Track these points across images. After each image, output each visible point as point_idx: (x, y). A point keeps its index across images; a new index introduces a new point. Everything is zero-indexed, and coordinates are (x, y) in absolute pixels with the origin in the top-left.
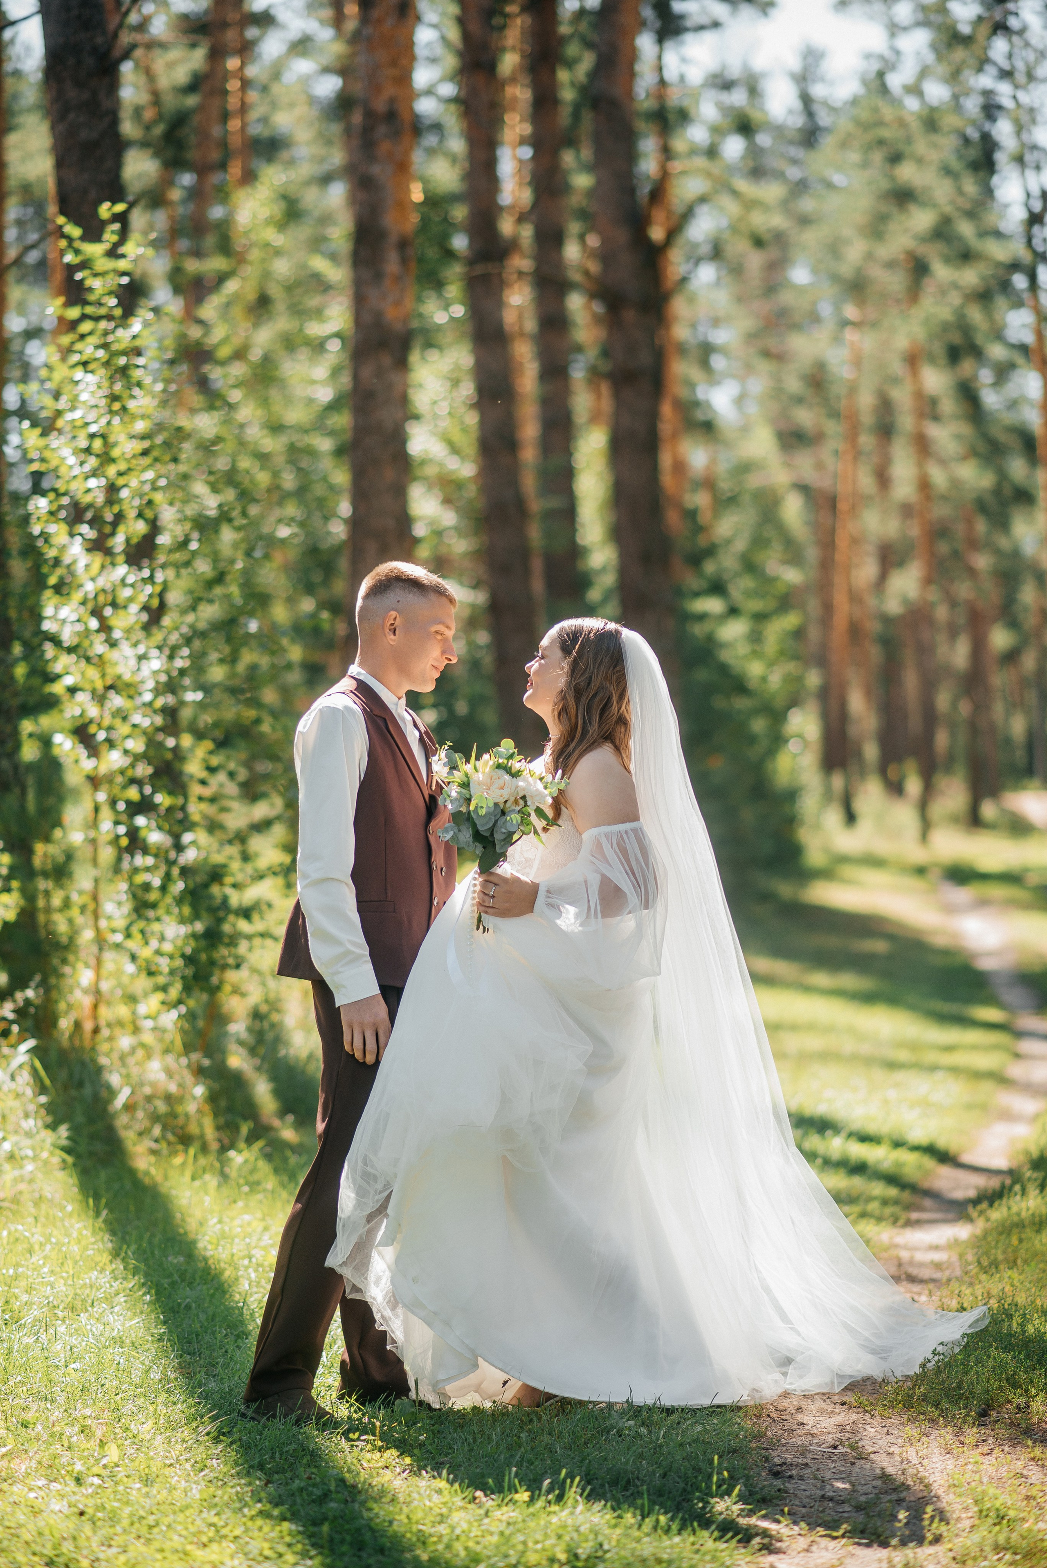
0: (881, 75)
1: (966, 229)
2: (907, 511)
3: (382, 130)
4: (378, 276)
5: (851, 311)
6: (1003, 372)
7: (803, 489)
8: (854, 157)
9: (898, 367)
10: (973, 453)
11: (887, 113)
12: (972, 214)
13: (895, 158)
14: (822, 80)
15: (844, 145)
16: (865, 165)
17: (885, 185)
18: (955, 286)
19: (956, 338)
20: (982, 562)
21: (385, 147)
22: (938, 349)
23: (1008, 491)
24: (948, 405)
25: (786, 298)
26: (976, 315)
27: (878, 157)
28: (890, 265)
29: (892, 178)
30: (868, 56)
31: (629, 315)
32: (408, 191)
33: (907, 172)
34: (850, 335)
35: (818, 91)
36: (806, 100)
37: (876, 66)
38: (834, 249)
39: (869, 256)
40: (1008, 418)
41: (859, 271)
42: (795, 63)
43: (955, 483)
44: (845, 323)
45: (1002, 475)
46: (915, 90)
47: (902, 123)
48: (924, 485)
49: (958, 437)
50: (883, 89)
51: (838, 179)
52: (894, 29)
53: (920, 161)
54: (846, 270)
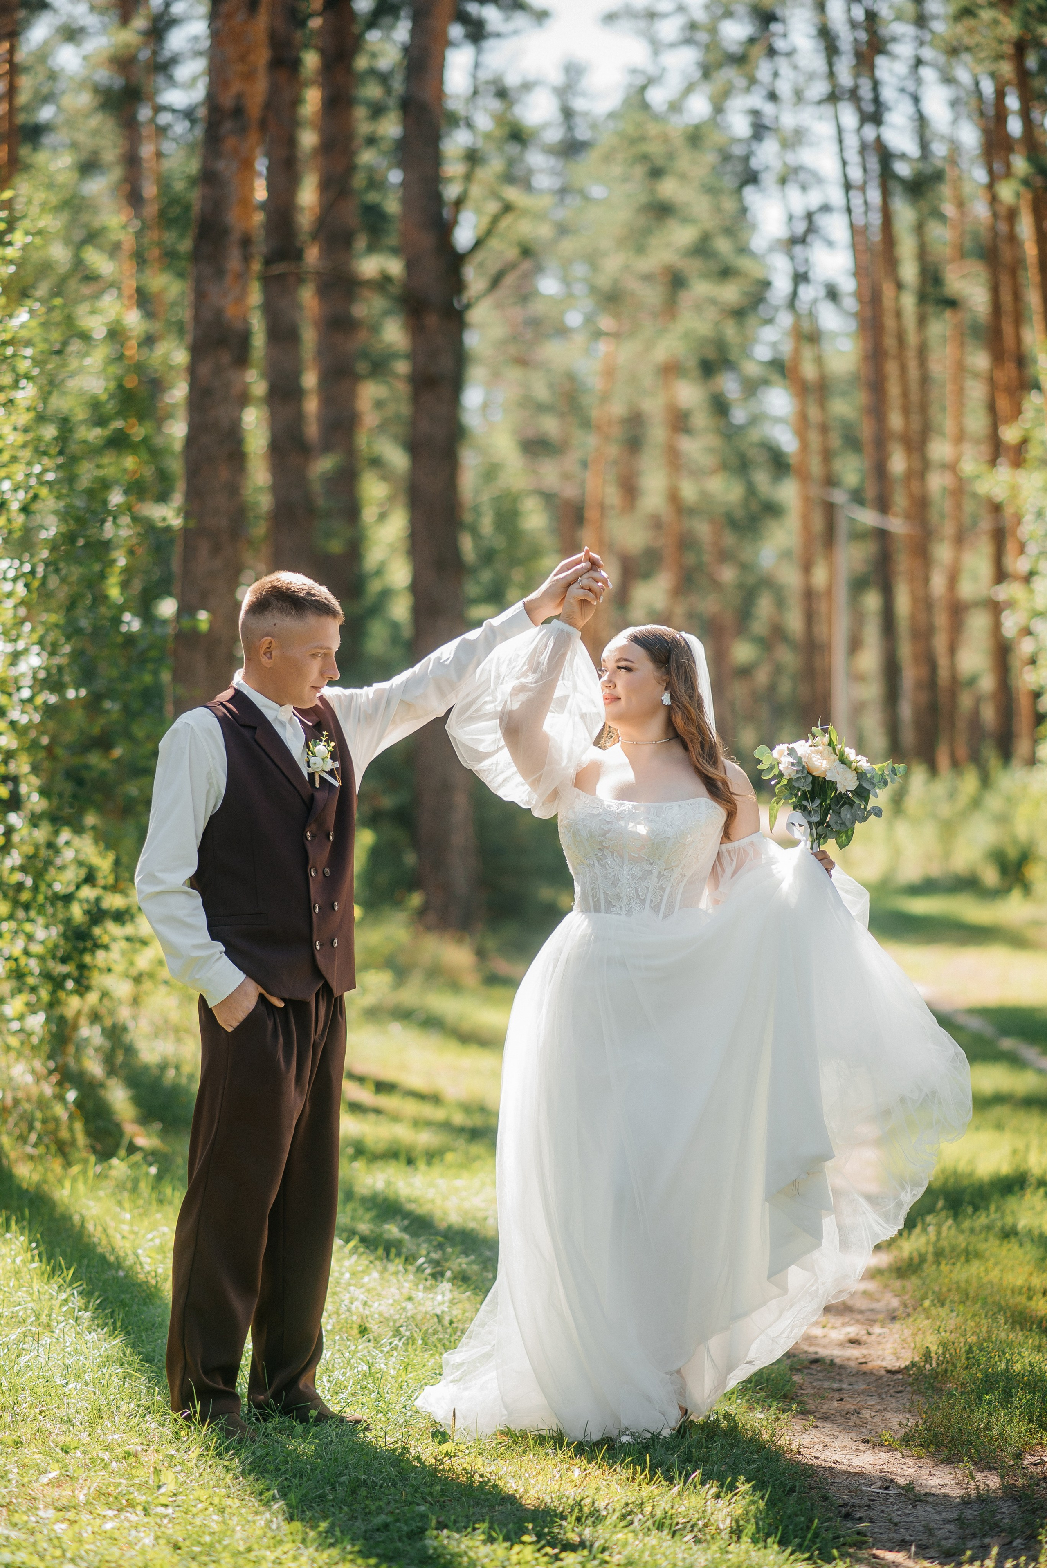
0: (643, 89)
1: (723, 245)
2: (656, 523)
3: (228, 126)
4: (220, 273)
5: (606, 323)
6: (752, 387)
7: (548, 498)
8: (616, 170)
9: (648, 380)
10: (724, 466)
11: (653, 129)
12: (730, 231)
13: (656, 173)
14: (584, 95)
15: (607, 158)
16: (625, 179)
17: (643, 199)
18: (713, 302)
19: (711, 353)
20: (728, 574)
21: (230, 143)
22: (692, 363)
23: (754, 507)
24: (701, 419)
25: (538, 308)
26: (730, 331)
27: (639, 171)
28: (647, 278)
29: (652, 192)
30: (634, 71)
31: (432, 320)
32: (252, 189)
33: (669, 188)
34: (603, 347)
35: (579, 104)
36: (568, 113)
37: (640, 81)
38: (592, 260)
39: (626, 268)
40: (755, 435)
41: (616, 282)
42: (556, 77)
43: (704, 495)
44: (598, 334)
45: (751, 490)
46: (675, 107)
47: (665, 139)
48: (674, 497)
49: (711, 450)
50: (645, 106)
51: (597, 191)
52: (656, 47)
53: (683, 177)
54: (603, 281)
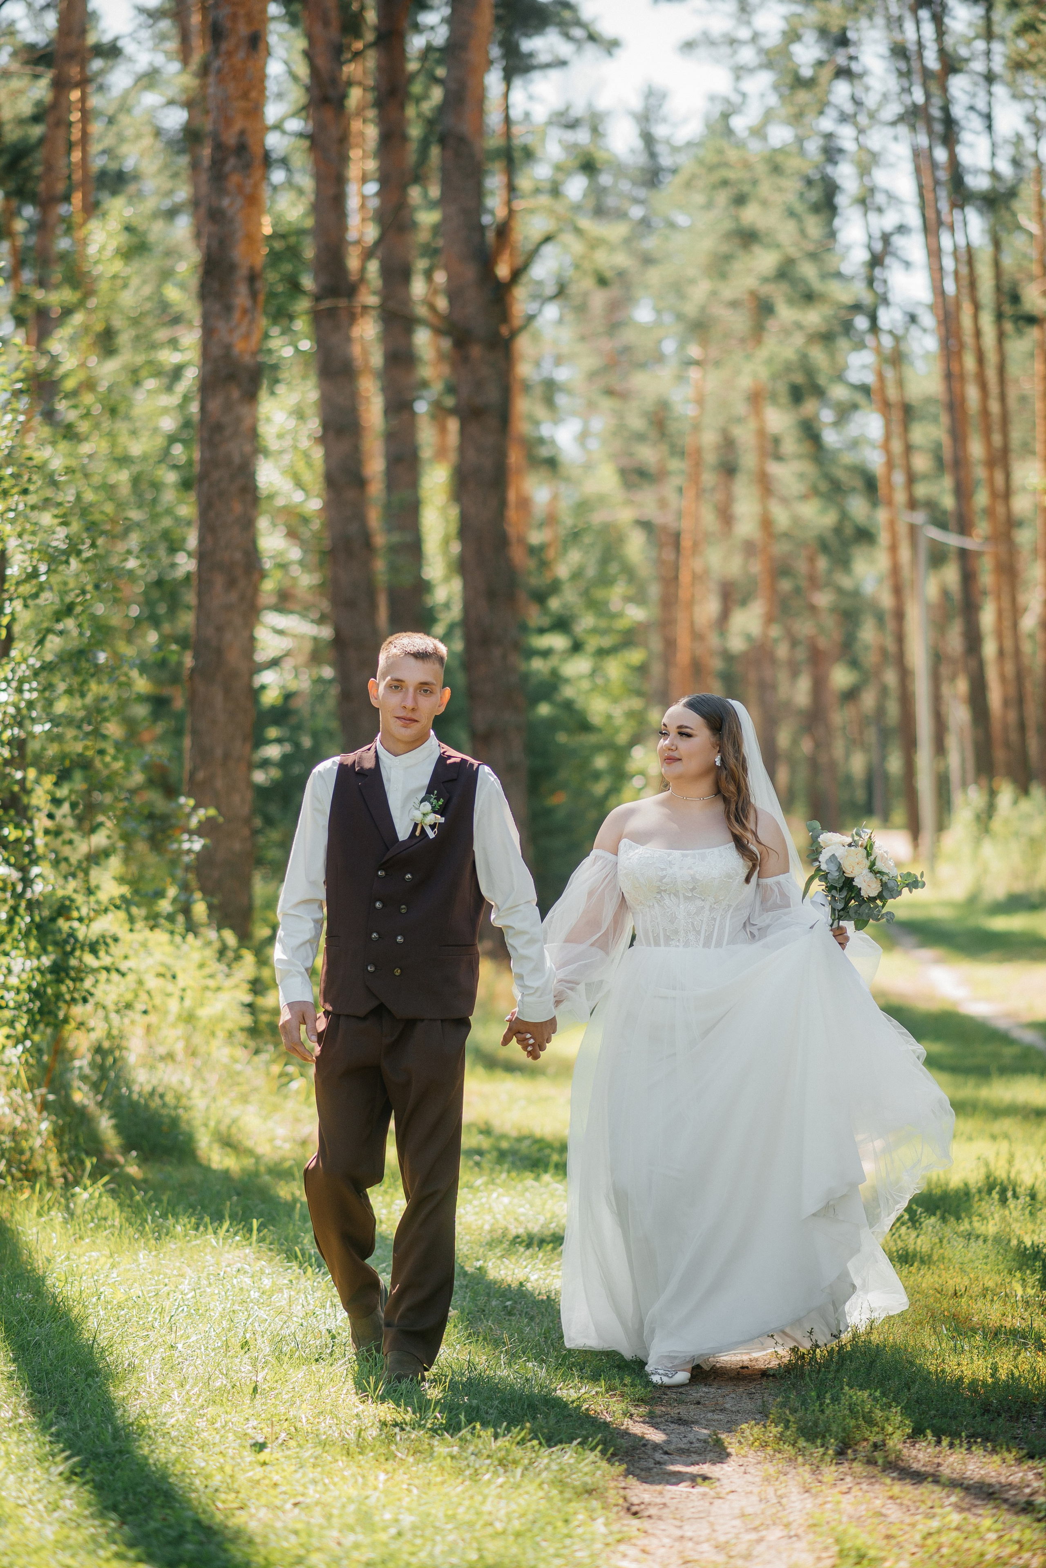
0: (726, 116)
1: (808, 271)
2: (750, 548)
3: (232, 161)
4: (228, 309)
5: (694, 351)
6: (845, 412)
7: (646, 525)
8: (699, 199)
9: (741, 408)
10: (815, 491)
11: (732, 155)
12: (813, 256)
13: (740, 200)
14: (665, 120)
15: (688, 185)
16: (709, 205)
17: (728, 225)
18: (799, 326)
19: (799, 378)
20: (823, 599)
21: (235, 179)
22: (782, 388)
23: (849, 531)
24: (790, 445)
25: (628, 336)
26: (818, 355)
27: (722, 197)
28: (734, 304)
29: (737, 219)
30: (712, 98)
31: (476, 351)
32: (260, 224)
33: (751, 215)
34: (694, 373)
35: (660, 131)
36: (648, 139)
37: (718, 109)
38: (678, 288)
39: (714, 293)
40: (848, 458)
41: (703, 309)
43: (796, 520)
44: (691, 363)
45: (844, 515)
46: (759, 132)
47: (747, 165)
48: (766, 523)
49: (801, 476)
50: (729, 132)
51: (682, 220)
52: (740, 72)
53: (765, 203)
54: (690, 309)
